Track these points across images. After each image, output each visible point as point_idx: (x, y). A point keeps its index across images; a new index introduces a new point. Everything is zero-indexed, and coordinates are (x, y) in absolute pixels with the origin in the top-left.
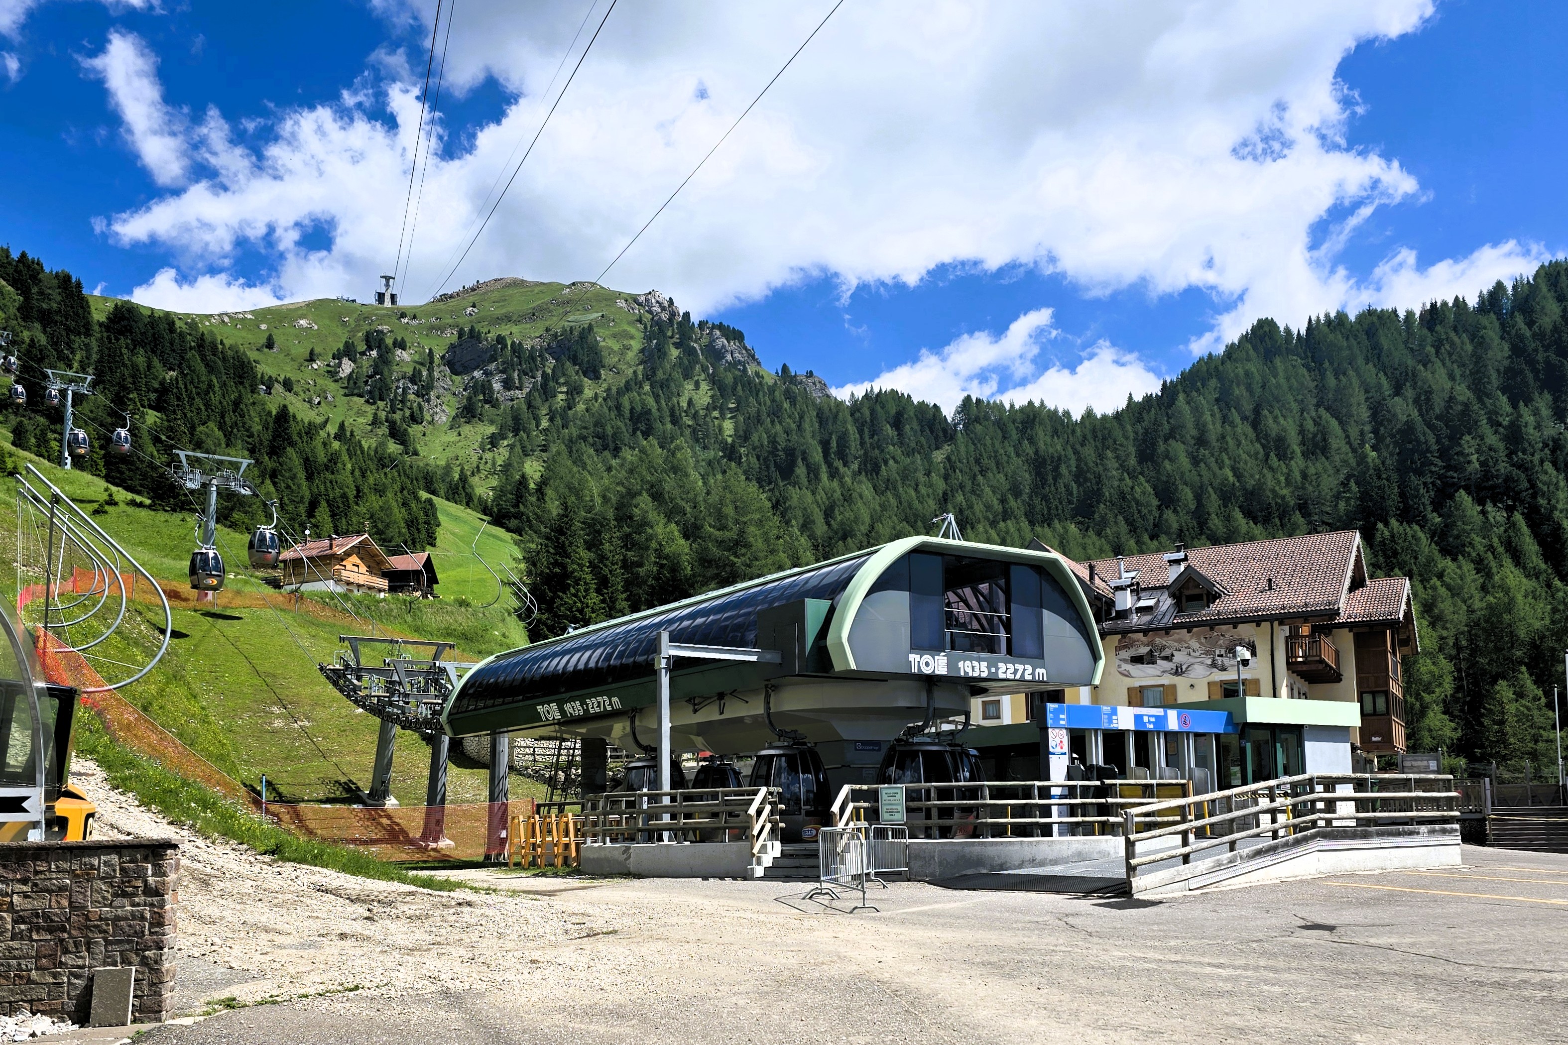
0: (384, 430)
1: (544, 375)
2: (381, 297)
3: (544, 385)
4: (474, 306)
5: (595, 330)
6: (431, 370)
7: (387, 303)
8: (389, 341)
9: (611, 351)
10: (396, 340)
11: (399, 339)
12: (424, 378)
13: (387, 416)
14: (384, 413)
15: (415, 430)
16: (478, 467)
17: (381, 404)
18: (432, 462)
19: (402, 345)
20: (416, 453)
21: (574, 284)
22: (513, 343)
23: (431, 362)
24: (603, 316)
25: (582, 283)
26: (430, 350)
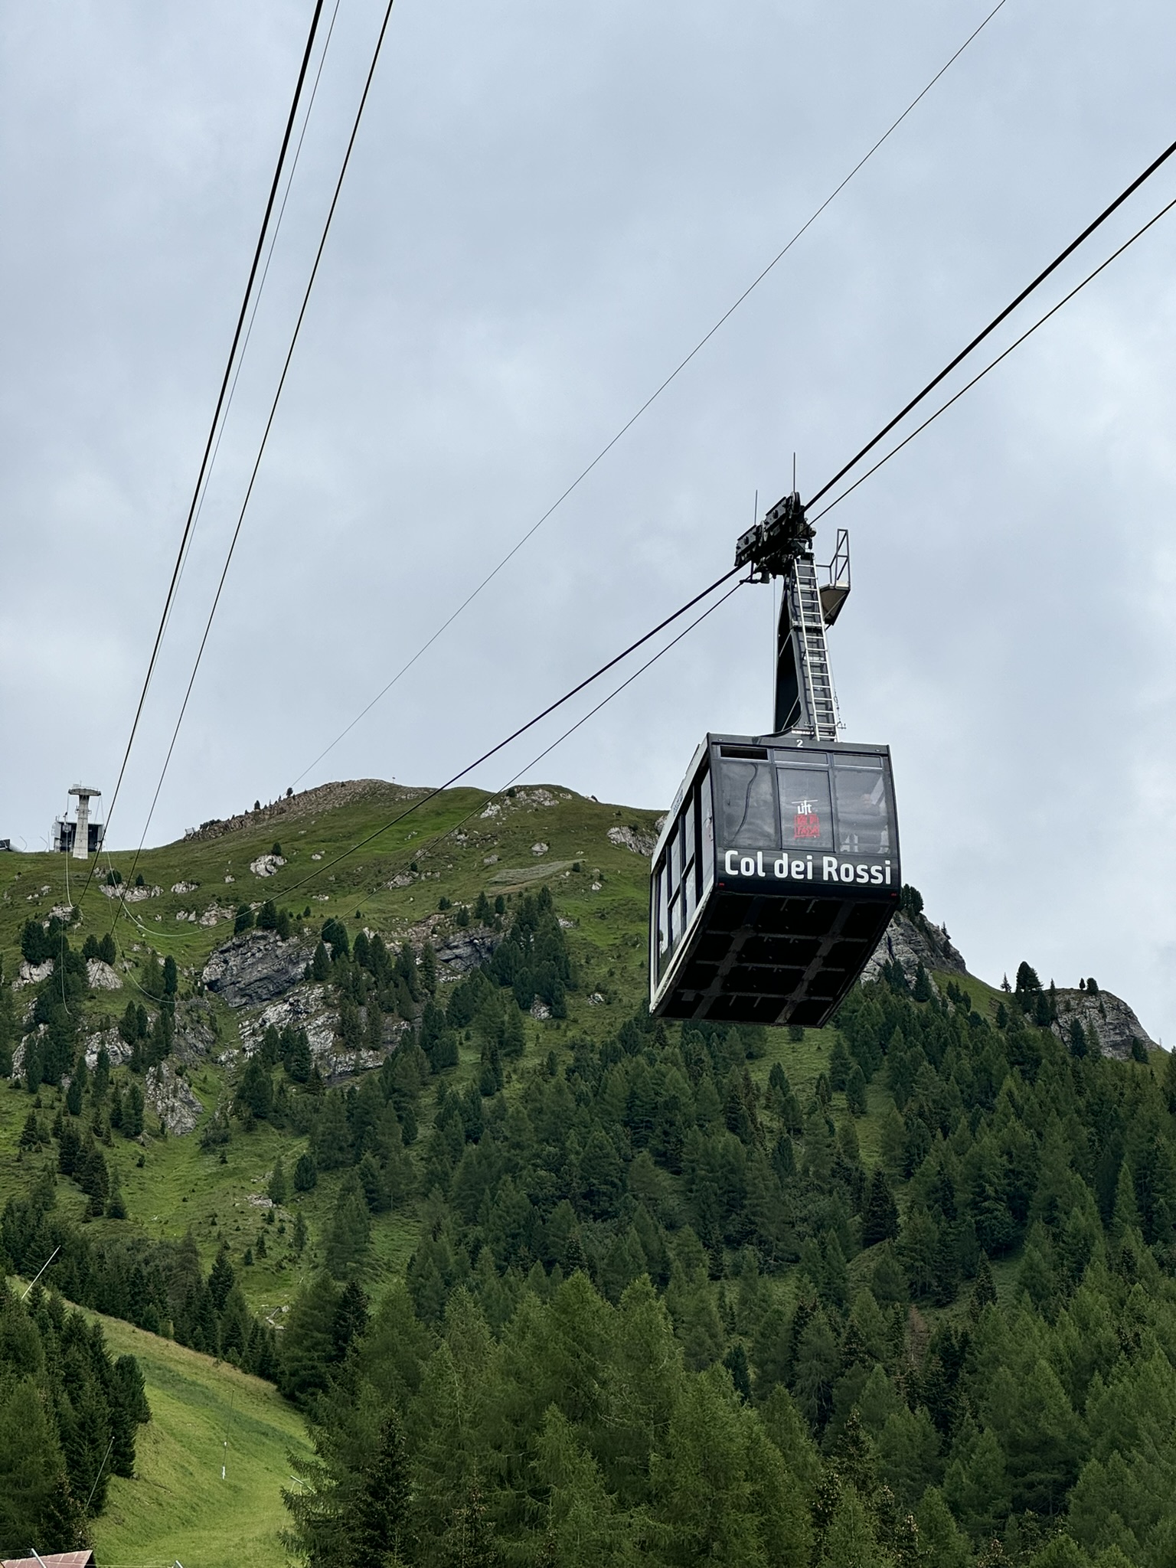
0: (51, 1153)
1: (429, 1013)
2: (67, 835)
3: (429, 1041)
4: (276, 852)
5: (555, 901)
6: (167, 1009)
7: (80, 850)
8: (76, 944)
9: (594, 953)
10: (91, 940)
11: (99, 940)
12: (150, 1028)
13: (58, 1123)
14: (52, 1115)
15: (119, 1153)
16: (261, 1243)
17: (47, 1093)
18: (155, 1236)
19: (104, 952)
20: (118, 1213)
21: (511, 793)
22: (361, 938)
23: (170, 987)
24: (576, 868)
25: (529, 790)
26: (169, 960)
